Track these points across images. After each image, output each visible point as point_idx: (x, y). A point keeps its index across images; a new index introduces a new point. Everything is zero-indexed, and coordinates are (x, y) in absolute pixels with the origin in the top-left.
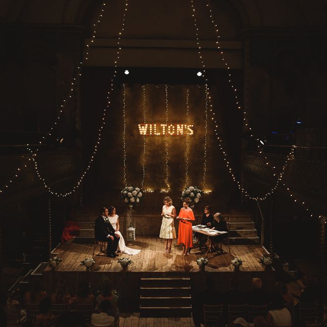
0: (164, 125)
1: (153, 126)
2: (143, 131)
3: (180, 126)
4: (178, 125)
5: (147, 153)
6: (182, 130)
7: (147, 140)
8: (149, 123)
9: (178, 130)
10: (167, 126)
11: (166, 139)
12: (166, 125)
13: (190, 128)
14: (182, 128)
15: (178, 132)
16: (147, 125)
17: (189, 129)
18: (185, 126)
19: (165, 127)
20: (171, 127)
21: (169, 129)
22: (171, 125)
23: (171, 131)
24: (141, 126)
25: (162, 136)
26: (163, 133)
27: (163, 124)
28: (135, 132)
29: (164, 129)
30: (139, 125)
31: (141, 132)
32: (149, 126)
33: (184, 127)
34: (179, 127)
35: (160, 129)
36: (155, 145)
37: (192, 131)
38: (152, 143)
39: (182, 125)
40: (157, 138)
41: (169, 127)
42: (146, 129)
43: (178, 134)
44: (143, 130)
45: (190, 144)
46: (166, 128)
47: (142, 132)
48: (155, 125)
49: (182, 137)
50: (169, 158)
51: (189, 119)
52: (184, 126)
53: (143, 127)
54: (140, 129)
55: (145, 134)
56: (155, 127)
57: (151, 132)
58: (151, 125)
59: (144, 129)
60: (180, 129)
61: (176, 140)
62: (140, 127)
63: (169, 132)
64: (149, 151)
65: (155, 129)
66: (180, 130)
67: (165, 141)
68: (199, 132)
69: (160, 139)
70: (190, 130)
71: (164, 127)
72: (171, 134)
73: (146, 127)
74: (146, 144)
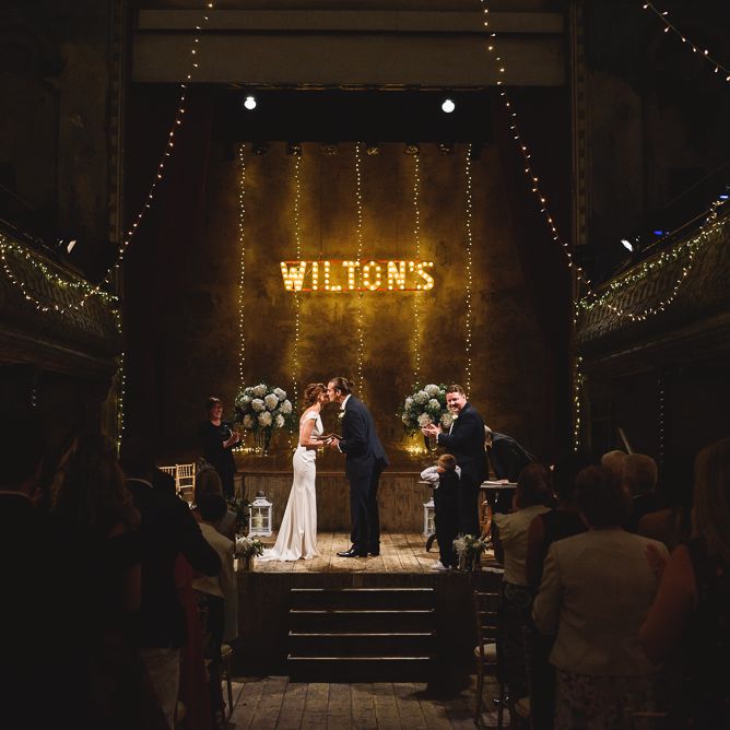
0: (351, 263)
1: (321, 267)
2: (293, 280)
3: (398, 265)
4: (391, 263)
5: (306, 344)
6: (403, 276)
7: (304, 308)
8: (309, 258)
9: (390, 276)
10: (361, 268)
11: (358, 303)
12: (358, 264)
13: (426, 270)
14: (402, 270)
15: (391, 282)
16: (303, 264)
17: (420, 272)
18: (411, 264)
19: (356, 268)
20: (372, 270)
21: (366, 276)
22: (372, 263)
23: (373, 279)
24: (289, 267)
25: (346, 295)
26: (348, 285)
27: (348, 260)
28: (271, 285)
29: (351, 276)
30: (283, 264)
31: (286, 282)
32: (309, 267)
33: (407, 268)
34: (394, 269)
35: (342, 277)
36: (328, 322)
37: (430, 279)
38: (318, 315)
39: (402, 263)
40: (332, 302)
41: (366, 268)
42: (301, 276)
43: (391, 288)
44: (293, 278)
45: (424, 316)
46: (359, 271)
47: (290, 282)
48: (327, 263)
49: (404, 298)
50: (366, 357)
51: (421, 248)
52: (407, 265)
53: (293, 270)
54: (285, 276)
55: (298, 288)
56: (327, 270)
57: (315, 282)
58: (315, 264)
59: (295, 276)
60: (396, 273)
61: (386, 307)
62: (284, 270)
63: (366, 283)
64: (311, 338)
65: (327, 276)
66: (396, 276)
67: (354, 309)
68: (450, 283)
69: (341, 305)
70: (425, 276)
71: (351, 270)
72: (372, 288)
73: (302, 270)
74: (302, 318)
